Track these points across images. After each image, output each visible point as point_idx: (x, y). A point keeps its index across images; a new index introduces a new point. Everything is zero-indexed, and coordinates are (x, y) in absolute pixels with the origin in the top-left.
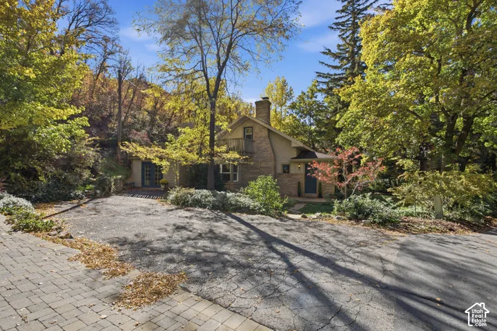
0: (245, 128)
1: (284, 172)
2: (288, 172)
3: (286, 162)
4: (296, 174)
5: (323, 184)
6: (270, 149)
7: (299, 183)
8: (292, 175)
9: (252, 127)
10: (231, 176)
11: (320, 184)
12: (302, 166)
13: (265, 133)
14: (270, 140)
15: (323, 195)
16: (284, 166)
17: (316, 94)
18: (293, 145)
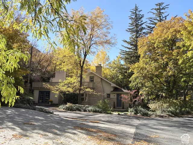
0: (90, 77)
1: (108, 97)
2: (109, 97)
3: (109, 93)
4: (113, 98)
5: (124, 103)
6: (102, 87)
7: (114, 102)
8: (111, 98)
9: (94, 77)
10: (84, 99)
11: (123, 102)
12: (116, 95)
13: (100, 80)
14: (102, 83)
15: (124, 108)
16: (108, 94)
17: (120, 61)
18: (112, 86)
